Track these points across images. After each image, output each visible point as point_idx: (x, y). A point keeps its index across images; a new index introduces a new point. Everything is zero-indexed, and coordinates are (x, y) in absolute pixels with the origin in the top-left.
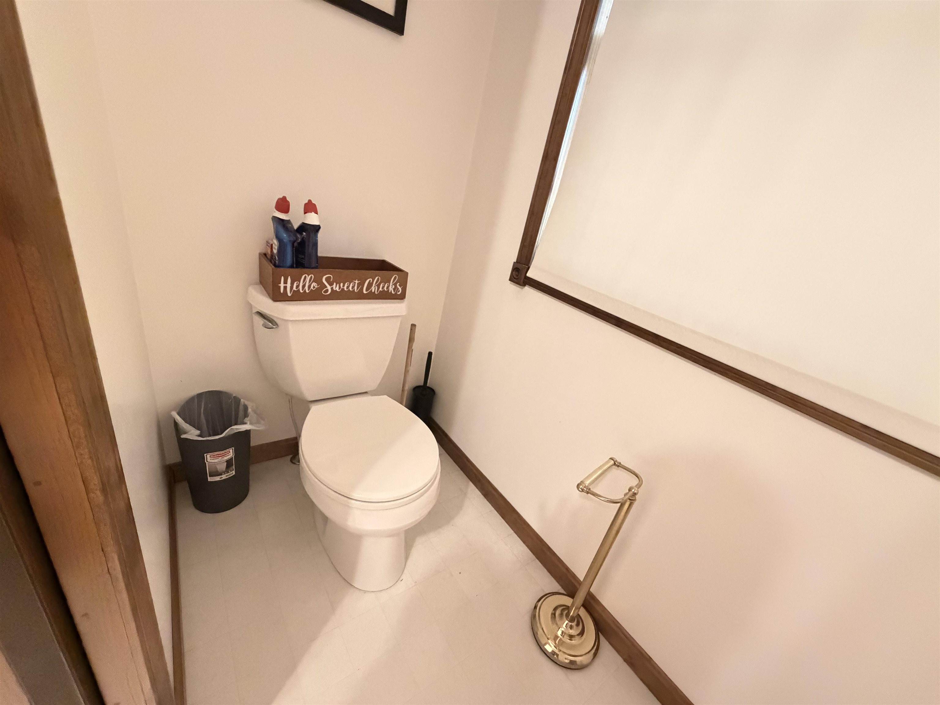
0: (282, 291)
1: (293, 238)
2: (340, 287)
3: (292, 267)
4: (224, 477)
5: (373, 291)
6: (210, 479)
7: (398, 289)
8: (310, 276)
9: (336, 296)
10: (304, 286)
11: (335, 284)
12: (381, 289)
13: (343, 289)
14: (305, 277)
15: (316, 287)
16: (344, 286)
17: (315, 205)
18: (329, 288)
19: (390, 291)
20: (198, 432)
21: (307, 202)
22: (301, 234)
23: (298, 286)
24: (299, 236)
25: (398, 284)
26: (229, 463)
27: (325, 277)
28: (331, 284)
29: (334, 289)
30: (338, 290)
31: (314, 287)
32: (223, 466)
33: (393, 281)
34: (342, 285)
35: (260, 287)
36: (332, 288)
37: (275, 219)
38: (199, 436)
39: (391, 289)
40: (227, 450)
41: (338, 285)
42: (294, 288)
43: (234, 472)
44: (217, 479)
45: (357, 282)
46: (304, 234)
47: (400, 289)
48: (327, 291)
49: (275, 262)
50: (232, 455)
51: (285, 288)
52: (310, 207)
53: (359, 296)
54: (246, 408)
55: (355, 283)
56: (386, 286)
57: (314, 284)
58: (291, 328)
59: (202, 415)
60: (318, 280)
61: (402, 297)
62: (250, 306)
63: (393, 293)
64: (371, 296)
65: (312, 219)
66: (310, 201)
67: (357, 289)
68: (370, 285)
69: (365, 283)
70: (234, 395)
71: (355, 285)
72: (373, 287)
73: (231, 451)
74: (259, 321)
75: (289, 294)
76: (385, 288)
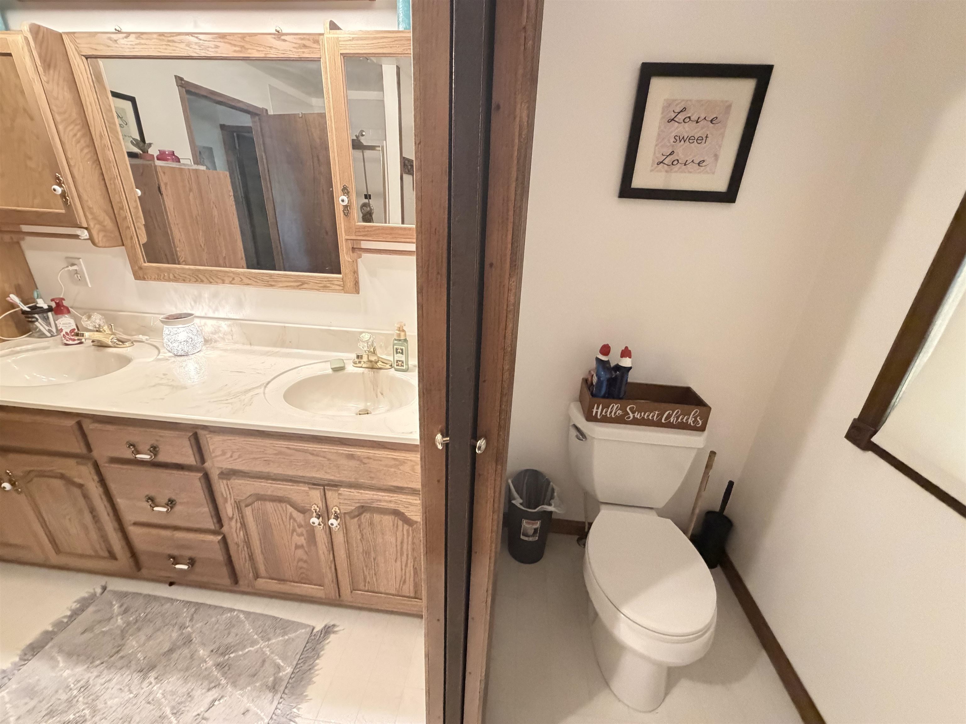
0: (594, 414)
1: (608, 376)
2: (641, 416)
3: (604, 397)
4: (531, 539)
5: (672, 421)
6: (522, 537)
7: (698, 421)
8: (617, 405)
9: (636, 422)
10: (611, 412)
11: (637, 412)
12: (679, 420)
13: (643, 417)
14: (613, 406)
15: (621, 414)
16: (644, 415)
17: (630, 351)
18: (631, 415)
19: (689, 423)
20: (521, 501)
21: (623, 349)
22: (616, 372)
23: (606, 412)
24: (613, 373)
25: (699, 417)
26: (536, 530)
27: (629, 407)
28: (633, 412)
29: (636, 416)
30: (639, 418)
31: (619, 414)
32: (531, 532)
33: (694, 415)
34: (643, 414)
35: (579, 403)
36: (634, 416)
37: (598, 360)
38: (521, 504)
39: (690, 421)
40: (536, 521)
41: (639, 414)
42: (603, 413)
43: (537, 538)
44: (526, 539)
45: (657, 412)
46: (618, 372)
47: (700, 422)
48: (629, 417)
49: (592, 391)
50: (538, 526)
51: (597, 412)
52: (626, 353)
53: (658, 424)
54: (553, 490)
55: (655, 413)
56: (685, 418)
57: (620, 412)
58: (596, 443)
59: (525, 485)
60: (623, 409)
61: (702, 429)
62: (569, 419)
63: (692, 424)
64: (669, 425)
65: (626, 362)
66: (626, 348)
67: (657, 418)
68: (669, 416)
69: (664, 414)
70: (547, 477)
71: (654, 415)
72: (672, 418)
73: (539, 522)
74: (574, 433)
75: (599, 417)
76: (684, 420)
